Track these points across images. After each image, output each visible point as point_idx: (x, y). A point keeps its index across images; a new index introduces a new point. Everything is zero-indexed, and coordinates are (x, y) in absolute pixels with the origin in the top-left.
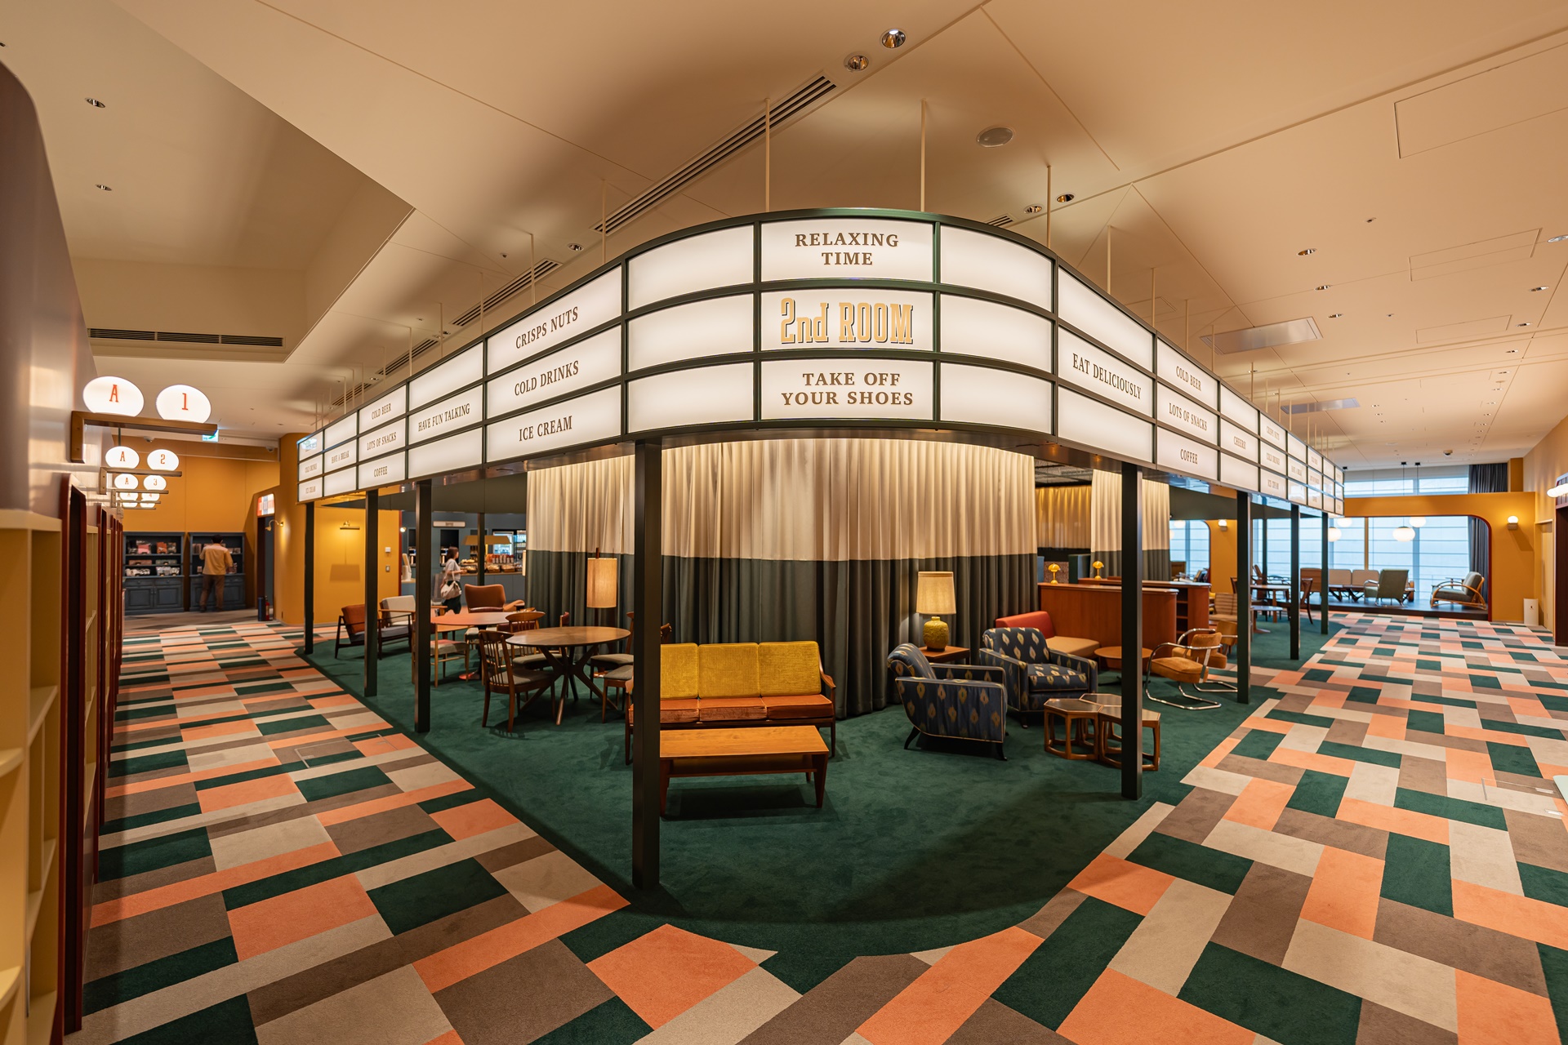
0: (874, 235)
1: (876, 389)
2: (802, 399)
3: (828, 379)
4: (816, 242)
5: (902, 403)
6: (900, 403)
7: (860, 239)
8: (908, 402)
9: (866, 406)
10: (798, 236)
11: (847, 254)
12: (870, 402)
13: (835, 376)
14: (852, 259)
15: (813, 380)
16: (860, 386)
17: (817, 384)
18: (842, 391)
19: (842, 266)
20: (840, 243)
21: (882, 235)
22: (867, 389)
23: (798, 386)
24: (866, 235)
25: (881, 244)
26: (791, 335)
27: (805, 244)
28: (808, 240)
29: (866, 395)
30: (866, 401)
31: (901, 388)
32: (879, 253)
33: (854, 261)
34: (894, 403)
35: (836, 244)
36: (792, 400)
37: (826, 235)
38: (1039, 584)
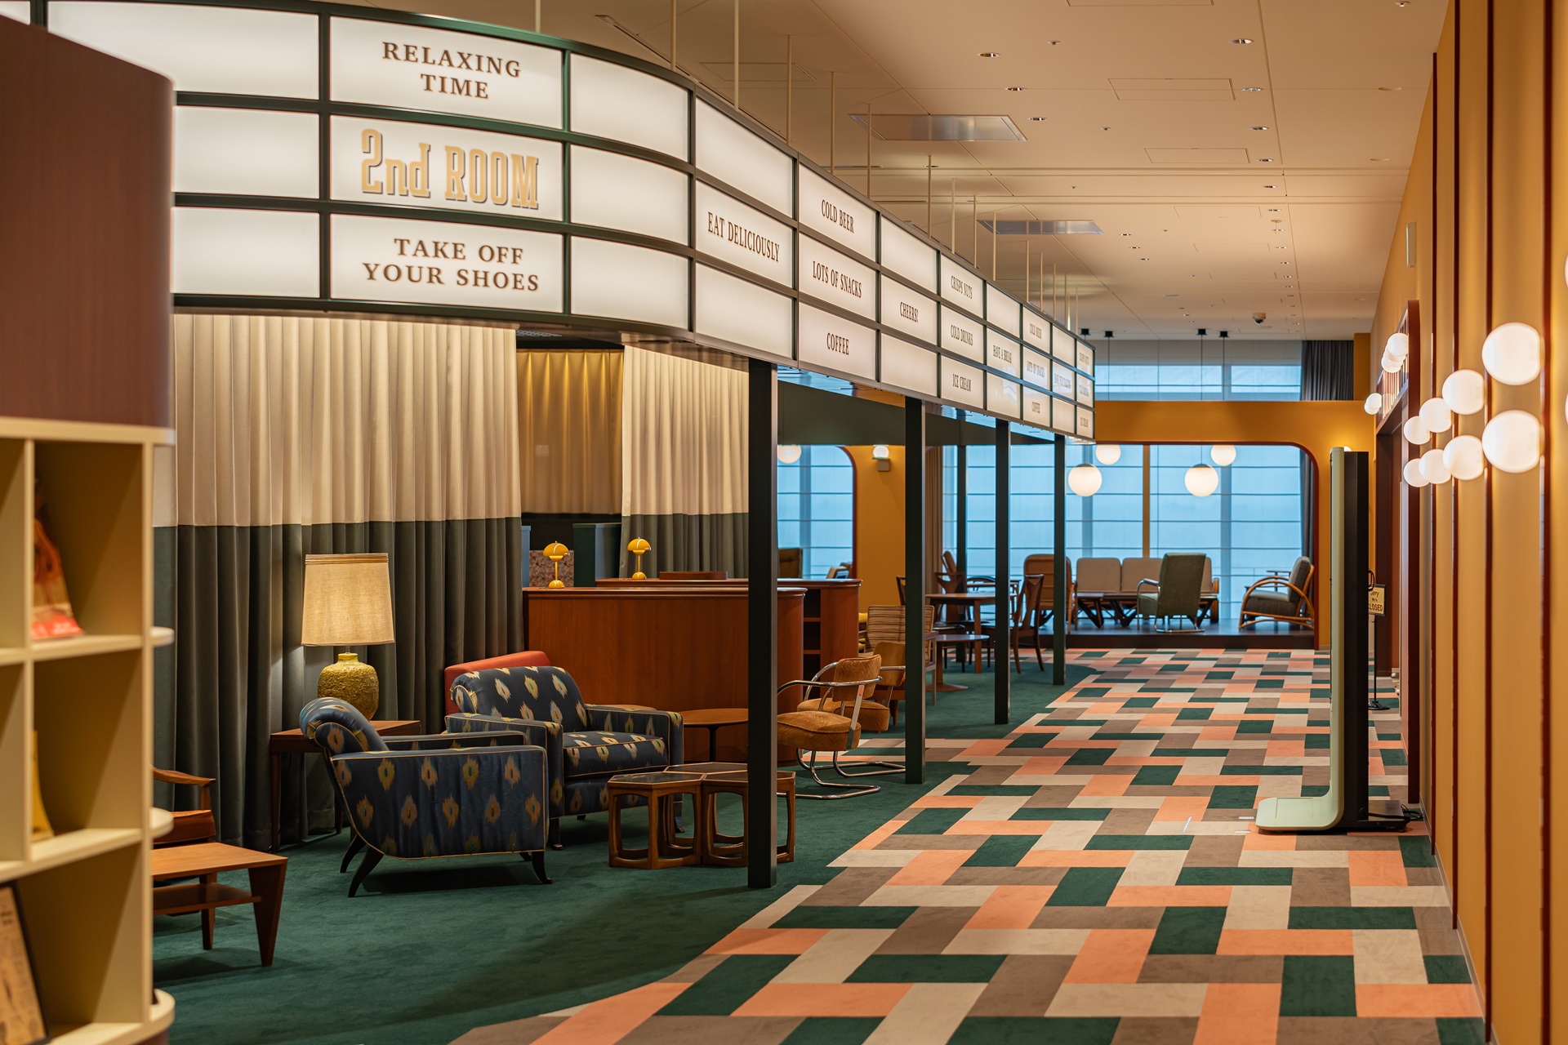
0: (490, 59)
1: (493, 267)
2: (393, 273)
3: (431, 250)
4: (412, 57)
5: (526, 288)
6: (523, 288)
7: (473, 62)
8: (532, 287)
9: (481, 289)
10: (386, 45)
11: (455, 80)
12: (486, 285)
13: (440, 246)
14: (462, 88)
15: (409, 249)
16: (472, 263)
17: (415, 255)
18: (449, 268)
19: (448, 97)
20: (446, 63)
21: (500, 60)
22: (482, 266)
23: (388, 255)
24: (479, 57)
25: (498, 71)
26: (376, 182)
27: (395, 57)
28: (401, 53)
29: (481, 275)
30: (481, 282)
31: (524, 268)
32: (496, 83)
33: (464, 91)
34: (515, 287)
35: (440, 64)
36: (379, 274)
37: (426, 50)
38: (524, 589)
